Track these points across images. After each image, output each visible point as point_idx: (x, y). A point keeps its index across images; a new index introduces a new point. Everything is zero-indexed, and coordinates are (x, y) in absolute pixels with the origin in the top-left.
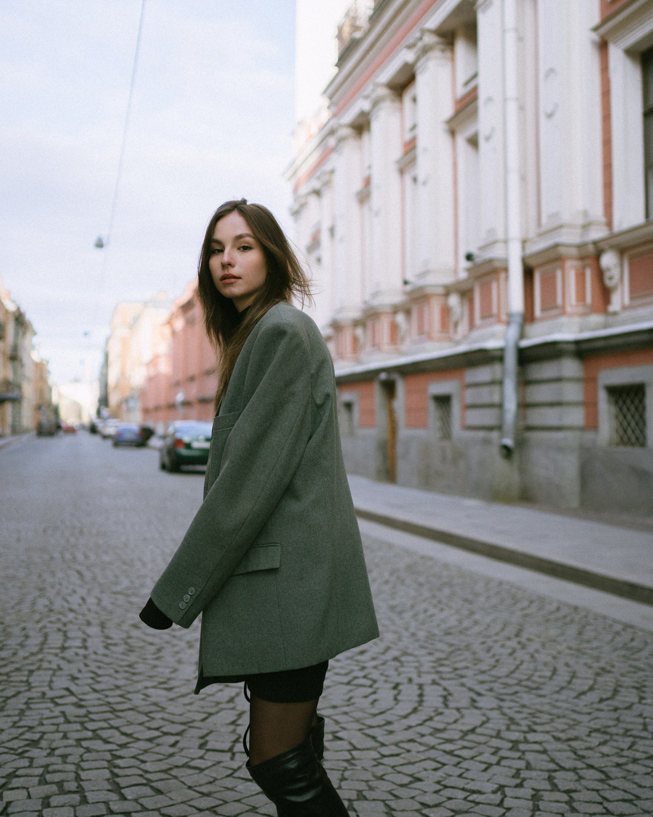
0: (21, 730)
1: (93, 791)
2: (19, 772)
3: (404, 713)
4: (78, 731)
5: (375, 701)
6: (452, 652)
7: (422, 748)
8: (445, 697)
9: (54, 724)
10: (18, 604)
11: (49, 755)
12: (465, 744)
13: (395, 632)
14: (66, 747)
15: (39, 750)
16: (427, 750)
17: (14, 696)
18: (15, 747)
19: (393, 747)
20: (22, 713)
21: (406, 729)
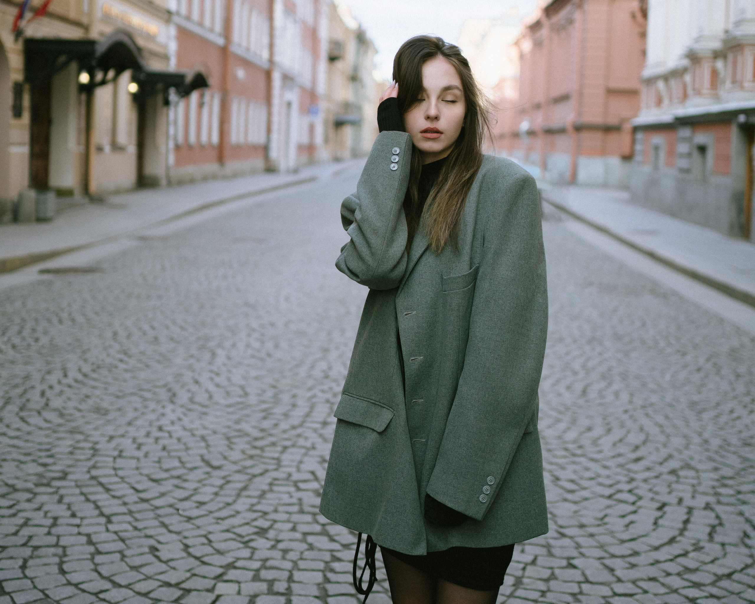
0: (255, 515)
1: (300, 595)
2: (239, 564)
3: (657, 543)
4: (308, 523)
5: (632, 522)
6: (744, 469)
7: (663, 590)
8: (713, 527)
9: (287, 513)
10: (298, 366)
11: (273, 547)
12: (715, 591)
13: (685, 437)
14: (291, 540)
15: (264, 541)
16: (667, 593)
17: (261, 474)
18: (243, 533)
19: (630, 585)
20: (263, 495)
21: (652, 564)
